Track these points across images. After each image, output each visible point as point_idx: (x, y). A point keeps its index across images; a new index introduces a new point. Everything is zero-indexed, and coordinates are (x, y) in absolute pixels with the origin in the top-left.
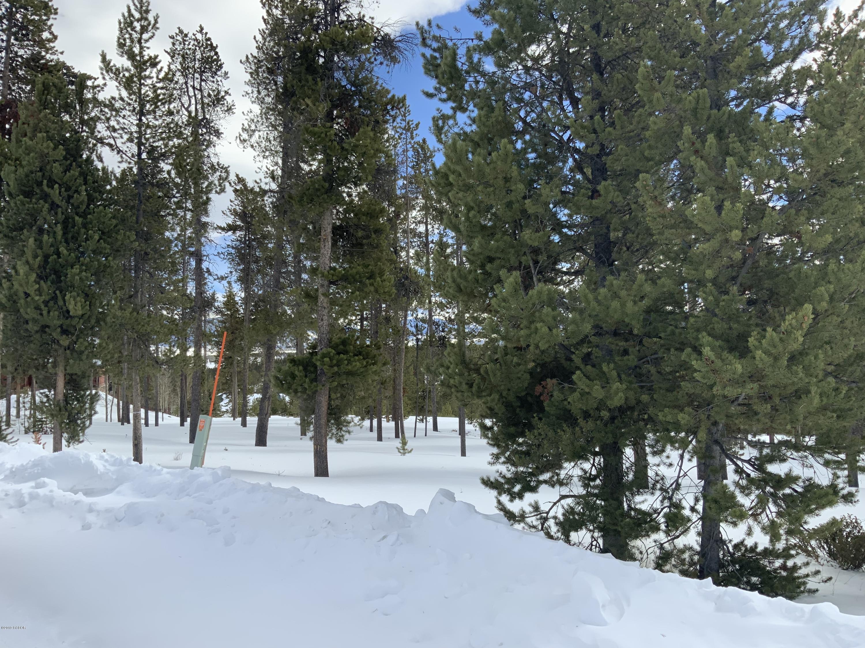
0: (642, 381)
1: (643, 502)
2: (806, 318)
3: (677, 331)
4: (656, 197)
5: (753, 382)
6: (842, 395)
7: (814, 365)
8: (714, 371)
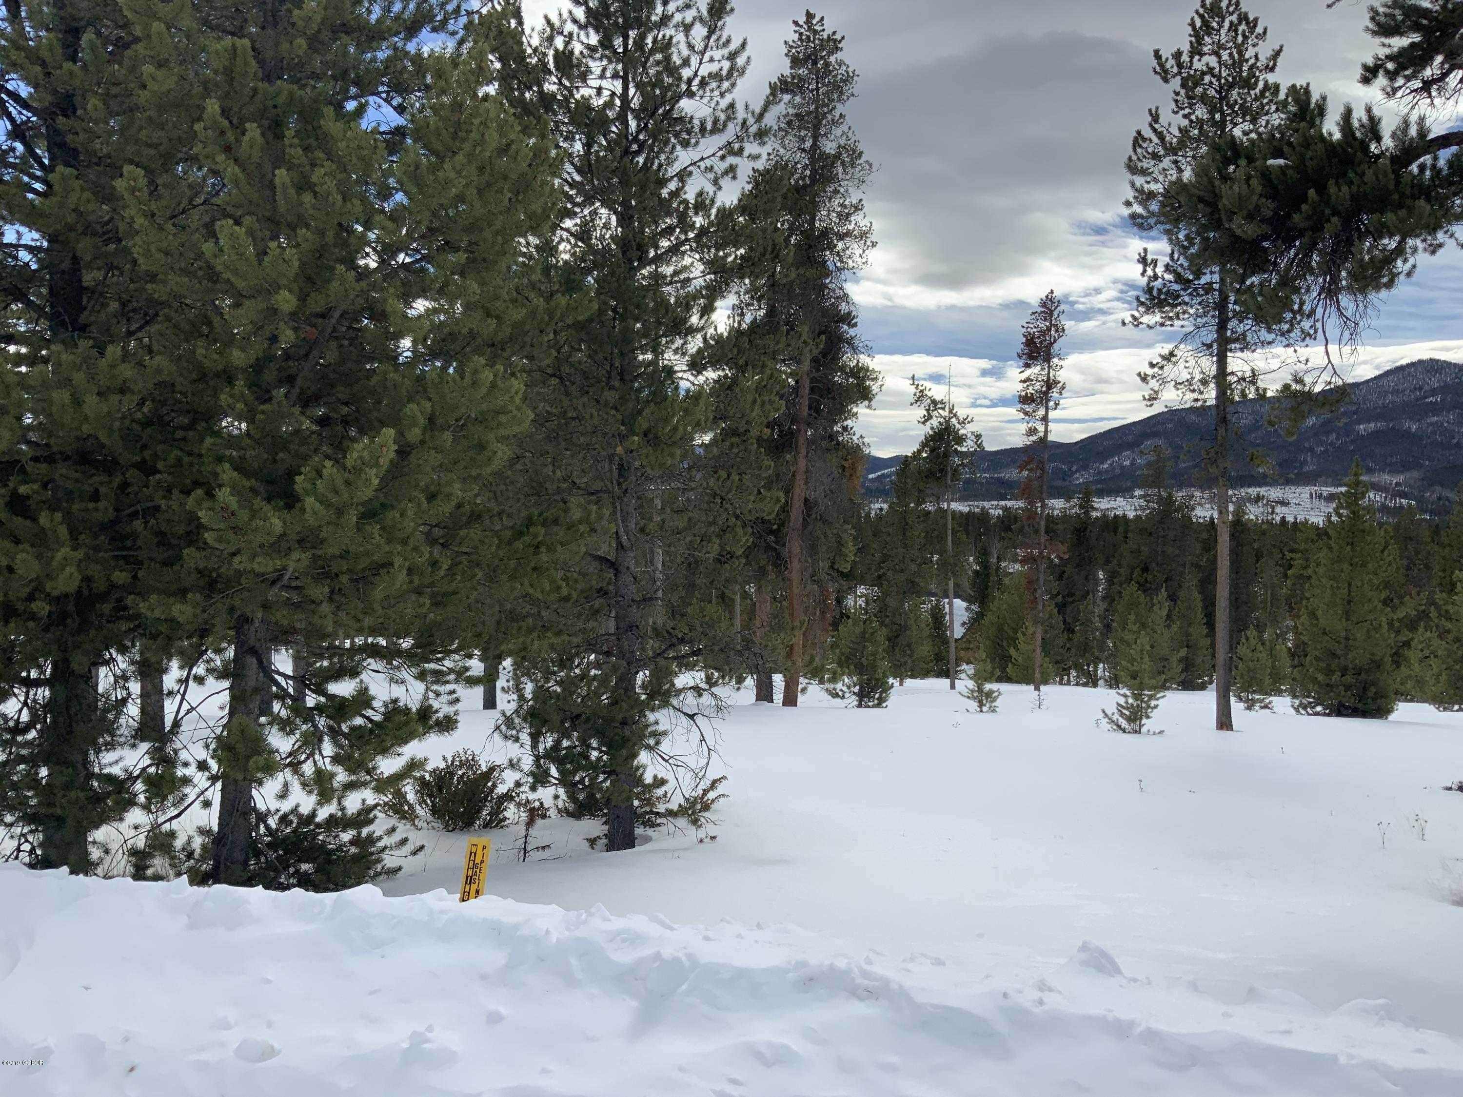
0: (124, 548)
1: (117, 762)
2: (385, 449)
3: (186, 459)
4: (153, 215)
5: (304, 549)
6: (442, 573)
7: (398, 526)
8: (235, 529)
